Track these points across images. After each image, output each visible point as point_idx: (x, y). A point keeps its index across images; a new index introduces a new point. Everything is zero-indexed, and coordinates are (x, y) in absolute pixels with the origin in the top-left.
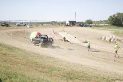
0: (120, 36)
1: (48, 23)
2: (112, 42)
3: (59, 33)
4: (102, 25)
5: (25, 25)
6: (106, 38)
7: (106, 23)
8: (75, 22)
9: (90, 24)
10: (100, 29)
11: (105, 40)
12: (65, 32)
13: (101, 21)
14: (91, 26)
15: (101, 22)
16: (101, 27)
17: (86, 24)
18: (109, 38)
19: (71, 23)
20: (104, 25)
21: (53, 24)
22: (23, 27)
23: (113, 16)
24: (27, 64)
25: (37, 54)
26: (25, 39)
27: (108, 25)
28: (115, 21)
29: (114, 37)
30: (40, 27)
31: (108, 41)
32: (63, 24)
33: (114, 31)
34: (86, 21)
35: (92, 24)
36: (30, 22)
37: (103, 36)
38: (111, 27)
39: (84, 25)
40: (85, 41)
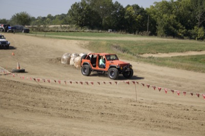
4: (55, 27)
6: (70, 58)
7: (62, 21)
9: (24, 25)
10: (51, 37)
11: (68, 63)
13: (50, 17)
15: (51, 19)
16: (51, 31)
17: (15, 25)
18: (78, 59)
23: (81, 3)
27: (69, 28)
28: (86, 15)
31: (77, 66)
33: (85, 40)
35: (29, 25)
37: (62, 53)
38: (78, 31)
39: (9, 27)
40: (18, 68)
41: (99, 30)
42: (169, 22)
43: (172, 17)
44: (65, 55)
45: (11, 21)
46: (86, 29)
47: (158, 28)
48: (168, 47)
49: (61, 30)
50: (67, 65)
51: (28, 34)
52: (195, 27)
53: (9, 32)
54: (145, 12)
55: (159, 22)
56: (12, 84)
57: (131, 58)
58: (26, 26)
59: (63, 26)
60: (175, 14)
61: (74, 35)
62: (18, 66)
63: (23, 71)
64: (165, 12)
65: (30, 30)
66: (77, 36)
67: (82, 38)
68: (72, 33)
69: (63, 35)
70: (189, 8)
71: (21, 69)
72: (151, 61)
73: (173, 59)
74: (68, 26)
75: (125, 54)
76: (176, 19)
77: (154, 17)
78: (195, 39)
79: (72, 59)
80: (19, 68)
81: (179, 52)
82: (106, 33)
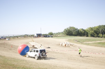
0: (72, 42)
1: (22, 36)
2: (67, 46)
3: (30, 43)
5: (5, 39)
8: (41, 34)
9: (51, 35)
10: (58, 38)
11: (62, 45)
12: (34, 41)
14: (52, 37)
15: (59, 33)
17: (49, 35)
18: (65, 44)
19: (38, 35)
20: (61, 35)
21: (25, 37)
22: (3, 40)
23: (67, 29)
24: (6, 66)
25: (14, 59)
26: (5, 48)
27: (64, 35)
28: (68, 32)
29: (68, 43)
30: (16, 39)
31: (64, 46)
32: (33, 36)
34: (49, 33)
35: (53, 35)
36: (8, 36)
37: (60, 42)
38: (66, 36)
41: (72, 36)
42: (92, 33)
43: (93, 31)
46: (68, 36)
47: (89, 34)
48: (91, 40)
52: (100, 34)
54: (85, 30)
55: (89, 33)
61: (65, 38)
64: (91, 30)
69: (62, 37)
70: (97, 29)
73: (93, 43)
75: (78, 42)
76: (94, 32)
77: (87, 32)
78: (99, 37)
80: (48, 47)
81: (94, 41)
82: (74, 37)
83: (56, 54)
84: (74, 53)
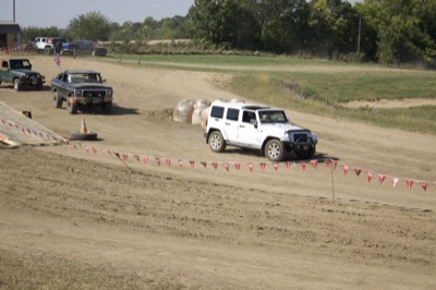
4: (160, 45)
6: (192, 109)
7: (175, 32)
8: (16, 28)
9: (95, 40)
10: (152, 66)
11: (189, 120)
13: (149, 22)
14: (102, 53)
15: (153, 27)
16: (153, 52)
17: (77, 41)
27: (190, 46)
28: (227, 19)
33: (225, 71)
35: (105, 39)
37: (175, 99)
38: (209, 53)
39: (64, 44)
40: (82, 132)
41: (254, 50)
42: (404, 32)
43: (412, 21)
44: (182, 104)
45: (68, 31)
46: (227, 49)
47: (381, 45)
48: (402, 87)
49: (174, 51)
50: (185, 125)
51: (104, 59)
53: (65, 54)
54: (354, 11)
55: (382, 33)
56: (70, 165)
57: (322, 110)
58: (100, 42)
59: (177, 41)
60: (418, 14)
61: (201, 62)
62: (83, 127)
63: (92, 138)
64: (395, 12)
65: (109, 49)
66: (206, 63)
67: (218, 67)
68: (197, 56)
69: (177, 61)
71: (88, 132)
72: (364, 116)
73: (413, 111)
74: (188, 41)
75: (310, 101)
76: (421, 26)
77: (371, 21)
79: (197, 112)
80: (85, 130)
81: (425, 97)
82: (270, 57)
83: (148, 192)
84: (295, 184)
